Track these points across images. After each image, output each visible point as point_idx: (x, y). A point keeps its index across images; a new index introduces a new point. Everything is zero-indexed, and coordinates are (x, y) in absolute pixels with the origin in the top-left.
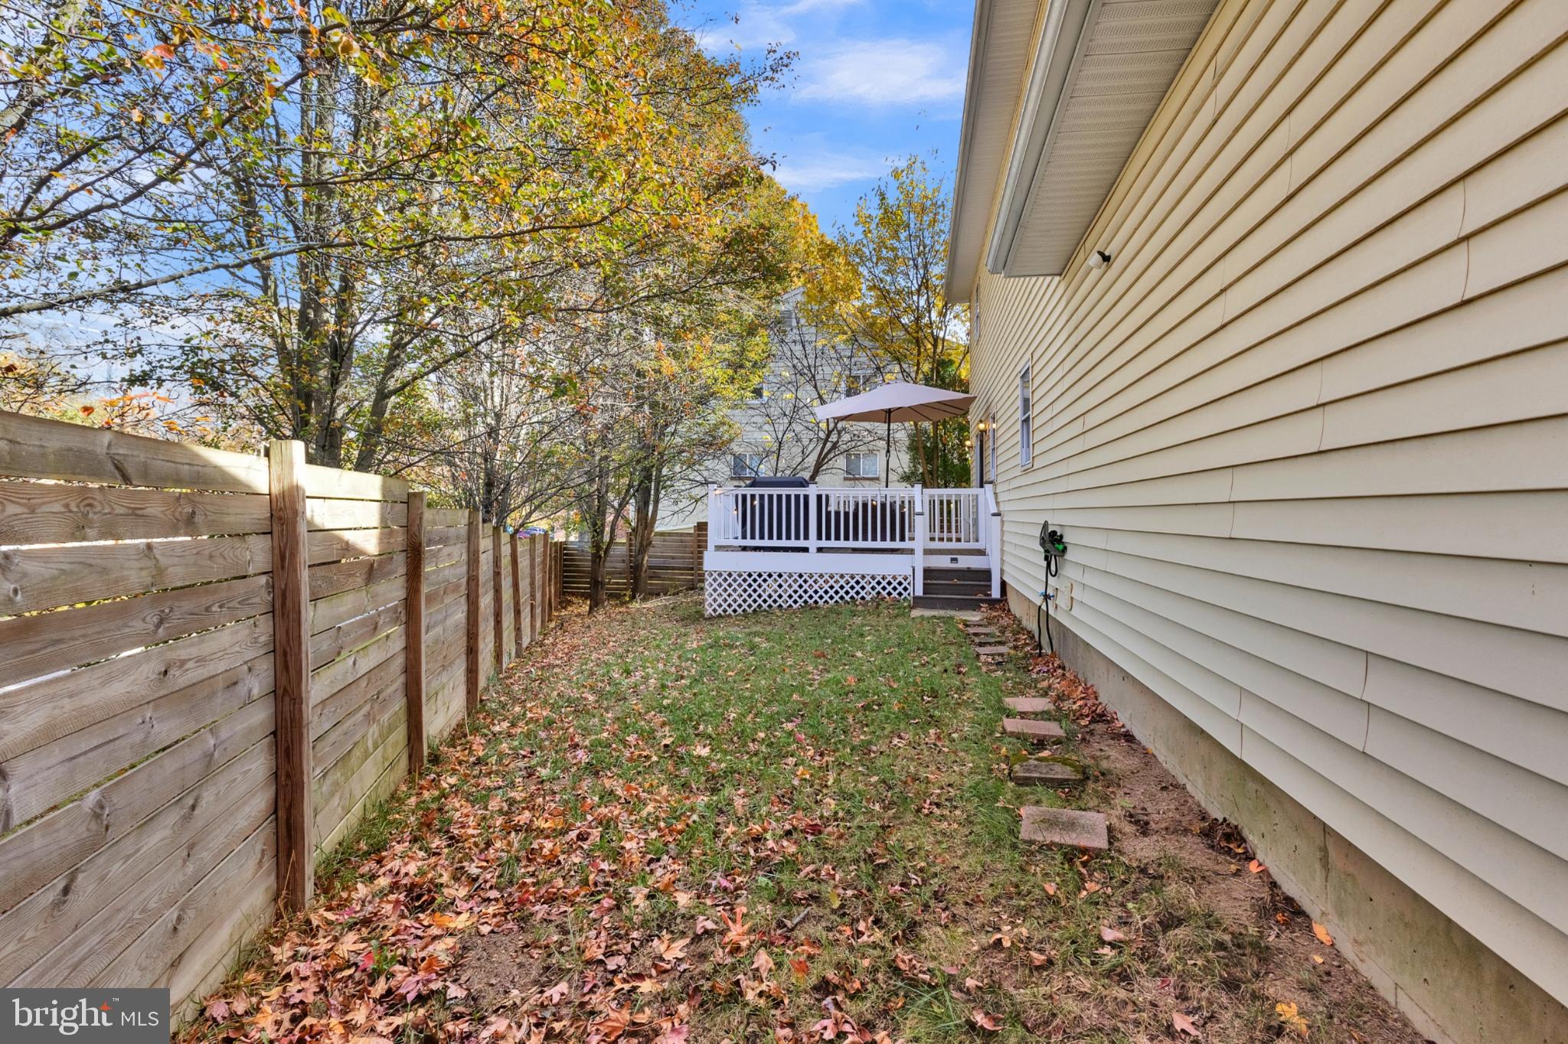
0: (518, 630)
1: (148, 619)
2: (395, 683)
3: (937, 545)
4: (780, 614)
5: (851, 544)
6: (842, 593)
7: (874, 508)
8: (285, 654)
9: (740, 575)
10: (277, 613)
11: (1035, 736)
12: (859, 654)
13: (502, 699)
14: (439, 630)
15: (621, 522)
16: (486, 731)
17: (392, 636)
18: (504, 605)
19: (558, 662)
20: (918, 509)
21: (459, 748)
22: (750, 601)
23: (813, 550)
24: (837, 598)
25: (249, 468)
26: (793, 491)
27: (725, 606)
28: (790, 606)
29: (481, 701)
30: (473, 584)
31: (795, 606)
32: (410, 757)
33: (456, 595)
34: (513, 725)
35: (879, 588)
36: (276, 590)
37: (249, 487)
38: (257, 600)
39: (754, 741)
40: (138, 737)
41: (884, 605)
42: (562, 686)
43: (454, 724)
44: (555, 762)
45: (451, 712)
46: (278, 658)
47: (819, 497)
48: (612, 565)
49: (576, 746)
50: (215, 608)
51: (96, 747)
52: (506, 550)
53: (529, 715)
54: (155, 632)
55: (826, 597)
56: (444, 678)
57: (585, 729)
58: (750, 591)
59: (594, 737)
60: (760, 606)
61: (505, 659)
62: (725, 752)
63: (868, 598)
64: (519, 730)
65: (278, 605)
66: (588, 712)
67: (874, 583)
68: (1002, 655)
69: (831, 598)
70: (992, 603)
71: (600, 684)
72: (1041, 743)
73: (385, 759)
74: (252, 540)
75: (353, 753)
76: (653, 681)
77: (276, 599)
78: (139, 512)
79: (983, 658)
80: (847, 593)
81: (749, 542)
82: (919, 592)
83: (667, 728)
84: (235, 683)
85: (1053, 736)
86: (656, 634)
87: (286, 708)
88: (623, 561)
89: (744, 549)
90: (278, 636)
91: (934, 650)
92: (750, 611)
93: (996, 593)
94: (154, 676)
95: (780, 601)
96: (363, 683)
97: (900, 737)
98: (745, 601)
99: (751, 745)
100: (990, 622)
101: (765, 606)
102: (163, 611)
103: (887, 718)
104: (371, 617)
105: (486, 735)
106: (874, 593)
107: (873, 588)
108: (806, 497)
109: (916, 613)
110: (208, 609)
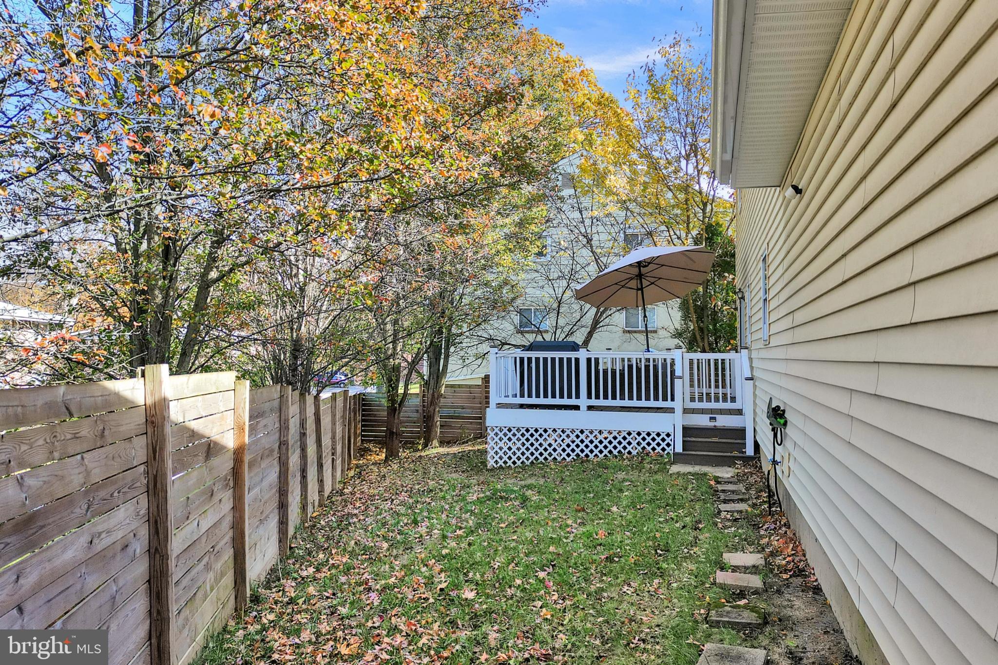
0: (321, 482)
1: (82, 507)
2: (226, 535)
3: (697, 405)
4: (553, 467)
5: (618, 403)
6: (610, 447)
7: (639, 370)
8: (156, 522)
9: (518, 430)
10: (150, 492)
11: (737, 587)
12: (614, 509)
13: (308, 546)
14: (256, 491)
15: (414, 375)
16: (295, 575)
17: (223, 500)
18: (309, 460)
19: (356, 511)
20: (678, 373)
21: (274, 590)
22: (528, 454)
23: (583, 408)
24: (606, 452)
25: (133, 388)
26: (565, 355)
27: (505, 458)
28: (564, 459)
29: (291, 548)
30: (284, 448)
31: (568, 459)
32: (236, 598)
33: (270, 459)
34: (318, 570)
35: (644, 444)
36: (150, 475)
37: (133, 402)
38: (138, 484)
39: (510, 587)
40: (78, 586)
41: (648, 459)
42: (359, 535)
43: (268, 568)
44: (352, 603)
45: (267, 558)
46: (151, 524)
47: (589, 360)
48: (406, 414)
49: (369, 589)
50: (116, 494)
51: (60, 593)
52: (310, 410)
53: (331, 562)
54: (86, 515)
55: (596, 451)
56: (261, 531)
57: (377, 575)
58: (528, 444)
59: (383, 582)
60: (537, 459)
61: (310, 509)
62: (488, 596)
63: (634, 452)
64: (323, 575)
65: (151, 486)
66: (380, 560)
67: (639, 439)
68: (741, 512)
69: (601, 452)
70: (746, 460)
71: (391, 534)
72: (742, 595)
73: (218, 599)
74: (135, 440)
75: (198, 594)
76: (436, 531)
77: (150, 482)
78: (77, 435)
79: (723, 514)
80: (615, 448)
81: (526, 400)
82: (679, 449)
83: (443, 575)
84: (127, 546)
85: (752, 588)
86: (443, 485)
87: (157, 563)
88: (417, 411)
89: (522, 406)
90: (151, 510)
91: (682, 506)
92: (528, 463)
93: (750, 451)
94: (86, 545)
95: (555, 455)
96: (204, 540)
97: (629, 585)
98: (523, 454)
99: (508, 590)
100: (739, 479)
101: (541, 459)
102: (89, 500)
103: (622, 569)
104: (209, 487)
105: (296, 579)
106: (639, 448)
107: (639, 444)
108: (577, 360)
109: (675, 469)
110: (112, 495)
